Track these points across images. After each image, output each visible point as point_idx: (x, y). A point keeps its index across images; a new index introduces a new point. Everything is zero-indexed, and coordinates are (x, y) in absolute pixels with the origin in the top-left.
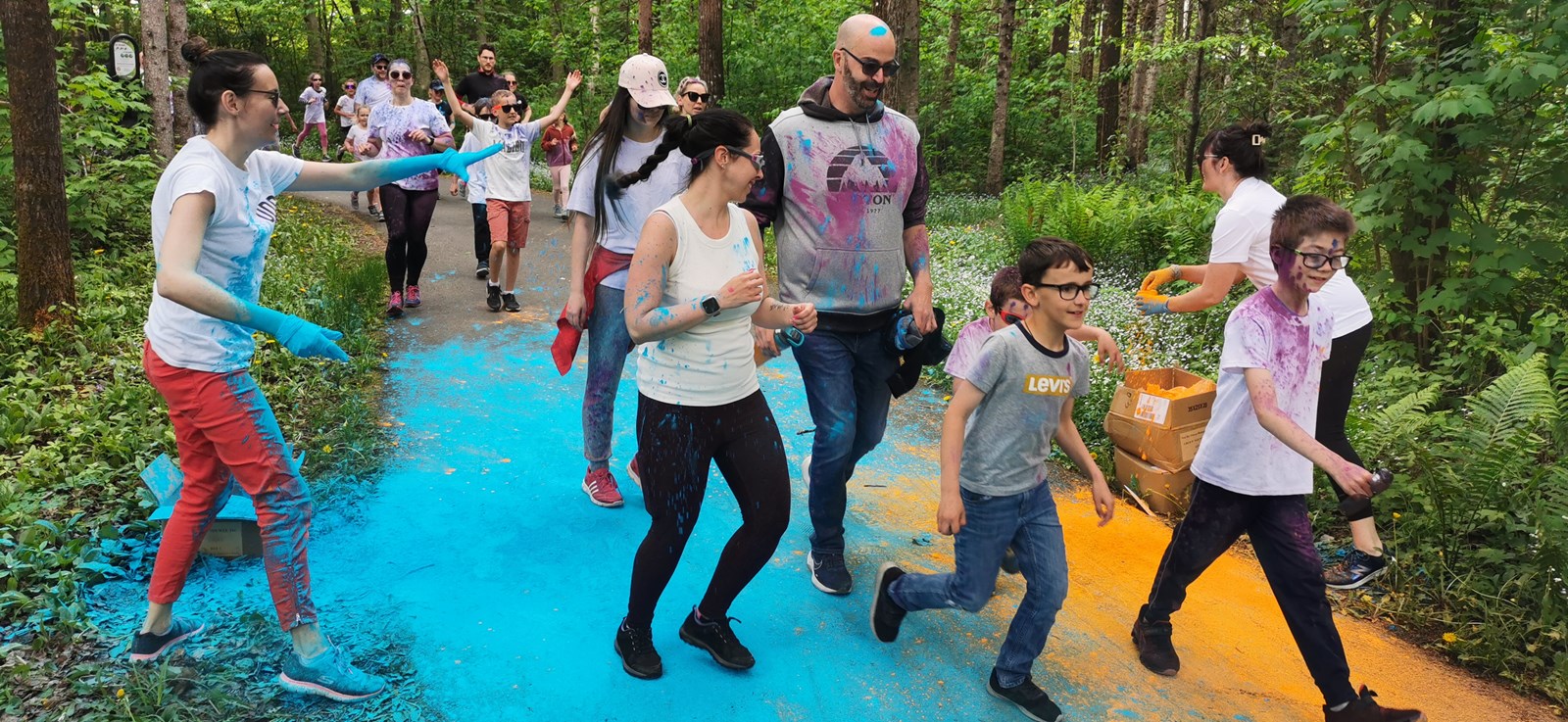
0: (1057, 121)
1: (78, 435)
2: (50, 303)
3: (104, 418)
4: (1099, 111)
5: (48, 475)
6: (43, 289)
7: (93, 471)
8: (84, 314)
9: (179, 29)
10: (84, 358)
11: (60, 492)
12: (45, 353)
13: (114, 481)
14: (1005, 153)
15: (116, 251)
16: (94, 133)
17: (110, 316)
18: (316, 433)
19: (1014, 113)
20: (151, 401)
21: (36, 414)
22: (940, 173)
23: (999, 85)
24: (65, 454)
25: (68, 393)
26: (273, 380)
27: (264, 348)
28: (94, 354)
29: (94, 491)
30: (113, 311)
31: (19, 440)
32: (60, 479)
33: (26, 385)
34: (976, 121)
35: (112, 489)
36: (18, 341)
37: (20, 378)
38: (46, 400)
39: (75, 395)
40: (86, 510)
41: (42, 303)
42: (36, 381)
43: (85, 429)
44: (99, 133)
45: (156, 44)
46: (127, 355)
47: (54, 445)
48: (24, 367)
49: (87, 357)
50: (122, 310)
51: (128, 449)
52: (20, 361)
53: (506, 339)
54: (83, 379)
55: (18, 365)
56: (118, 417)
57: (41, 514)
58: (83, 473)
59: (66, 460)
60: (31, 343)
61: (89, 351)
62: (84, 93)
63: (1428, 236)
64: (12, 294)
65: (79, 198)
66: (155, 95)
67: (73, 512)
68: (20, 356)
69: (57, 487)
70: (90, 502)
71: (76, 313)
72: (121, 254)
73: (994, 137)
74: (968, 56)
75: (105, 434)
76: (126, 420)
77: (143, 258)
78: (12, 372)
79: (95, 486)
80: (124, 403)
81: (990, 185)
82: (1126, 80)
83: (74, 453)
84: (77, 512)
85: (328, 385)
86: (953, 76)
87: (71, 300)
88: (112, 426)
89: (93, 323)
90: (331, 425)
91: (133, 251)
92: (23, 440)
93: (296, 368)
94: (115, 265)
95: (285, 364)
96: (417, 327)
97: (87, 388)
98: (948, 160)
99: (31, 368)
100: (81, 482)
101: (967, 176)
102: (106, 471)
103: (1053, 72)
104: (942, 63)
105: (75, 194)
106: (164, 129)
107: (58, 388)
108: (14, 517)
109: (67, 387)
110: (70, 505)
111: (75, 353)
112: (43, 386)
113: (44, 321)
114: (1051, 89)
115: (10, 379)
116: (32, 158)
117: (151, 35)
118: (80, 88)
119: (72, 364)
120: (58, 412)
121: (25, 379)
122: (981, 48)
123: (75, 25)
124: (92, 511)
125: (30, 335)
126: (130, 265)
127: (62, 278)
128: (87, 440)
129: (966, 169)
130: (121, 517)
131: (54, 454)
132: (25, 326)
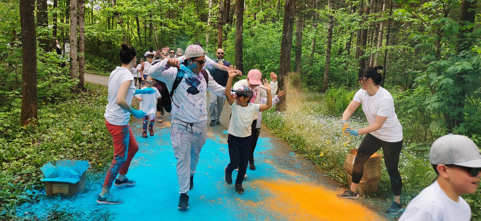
0: (346, 71)
1: (29, 158)
2: (29, 118)
3: (38, 153)
4: (359, 68)
5: (16, 170)
6: (28, 114)
7: (30, 169)
8: (40, 121)
9: (82, 39)
10: (37, 134)
11: (19, 175)
12: (26, 133)
13: (36, 172)
14: (329, 80)
15: (55, 103)
16: (50, 69)
17: (48, 122)
18: (100, 159)
19: (332, 68)
20: (53, 148)
21: (18, 151)
22: (308, 85)
23: (327, 59)
24: (24, 163)
25: (29, 145)
26: (91, 143)
27: (91, 133)
28: (40, 133)
29: (29, 175)
30: (49, 121)
31: (12, 158)
32: (20, 171)
33: (18, 142)
34: (320, 70)
35: (34, 175)
36: (19, 129)
37: (17, 140)
38: (23, 146)
39: (32, 145)
40: (25, 181)
41: (27, 118)
42: (21, 141)
43: (31, 156)
44: (51, 69)
45: (74, 44)
46: (50, 134)
47: (22, 160)
48: (19, 137)
49: (38, 134)
50: (52, 120)
51: (42, 162)
52: (18, 135)
53: (165, 132)
54: (36, 141)
55: (17, 136)
56: (42, 152)
57: (12, 182)
58: (26, 169)
59: (24, 165)
60: (22, 129)
61: (40, 132)
62: (48, 57)
63: (455, 109)
64: (20, 115)
65: (44, 87)
66: (73, 58)
67: (21, 181)
68: (18, 134)
69: (19, 173)
70: (26, 178)
71: (37, 121)
72: (57, 104)
73: (325, 75)
74: (319, 50)
75: (37, 157)
76: (43, 154)
77: (63, 105)
78: (15, 138)
79: (30, 173)
80: (44, 148)
81: (324, 90)
82: (368, 58)
83: (27, 163)
84: (22, 181)
85: (107, 145)
86: (313, 57)
87: (36, 117)
88: (40, 155)
89: (42, 124)
90: (105, 157)
91: (61, 103)
92: (13, 158)
93: (98, 139)
94: (55, 107)
95: (95, 138)
96: (138, 128)
97: (36, 144)
98: (311, 81)
99: (21, 137)
100: (25, 172)
101: (316, 87)
102: (34, 169)
103: (344, 56)
104: (310, 52)
105: (43, 86)
106: (75, 68)
107: (27, 143)
108: (3, 182)
109: (30, 143)
110: (21, 179)
111: (35, 133)
112: (23, 142)
113: (27, 123)
114: (344, 61)
115: (14, 140)
116: (27, 75)
117: (73, 41)
118: (47, 56)
119: (34, 136)
120: (25, 150)
121: (18, 140)
122: (323, 48)
123: (46, 38)
124: (27, 181)
125: (23, 127)
126: (59, 107)
127: (34, 111)
128: (31, 159)
129: (317, 84)
130: (35, 183)
131: (20, 163)
132: (22, 125)
